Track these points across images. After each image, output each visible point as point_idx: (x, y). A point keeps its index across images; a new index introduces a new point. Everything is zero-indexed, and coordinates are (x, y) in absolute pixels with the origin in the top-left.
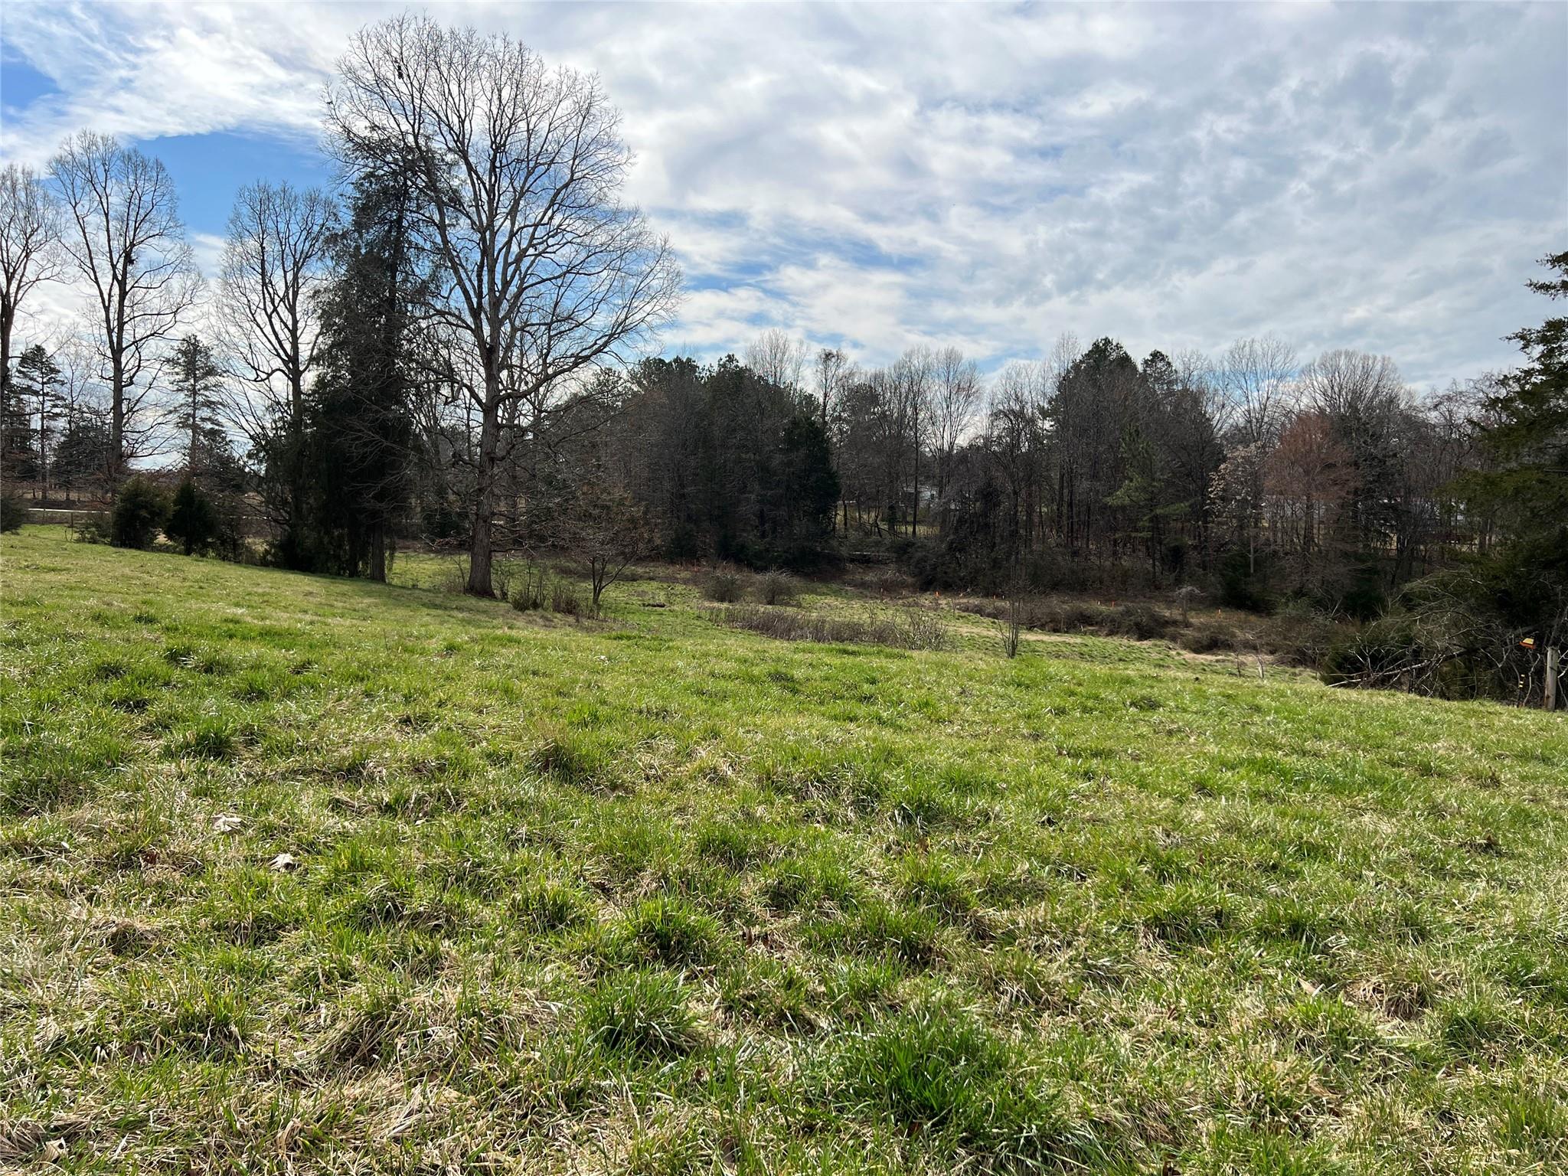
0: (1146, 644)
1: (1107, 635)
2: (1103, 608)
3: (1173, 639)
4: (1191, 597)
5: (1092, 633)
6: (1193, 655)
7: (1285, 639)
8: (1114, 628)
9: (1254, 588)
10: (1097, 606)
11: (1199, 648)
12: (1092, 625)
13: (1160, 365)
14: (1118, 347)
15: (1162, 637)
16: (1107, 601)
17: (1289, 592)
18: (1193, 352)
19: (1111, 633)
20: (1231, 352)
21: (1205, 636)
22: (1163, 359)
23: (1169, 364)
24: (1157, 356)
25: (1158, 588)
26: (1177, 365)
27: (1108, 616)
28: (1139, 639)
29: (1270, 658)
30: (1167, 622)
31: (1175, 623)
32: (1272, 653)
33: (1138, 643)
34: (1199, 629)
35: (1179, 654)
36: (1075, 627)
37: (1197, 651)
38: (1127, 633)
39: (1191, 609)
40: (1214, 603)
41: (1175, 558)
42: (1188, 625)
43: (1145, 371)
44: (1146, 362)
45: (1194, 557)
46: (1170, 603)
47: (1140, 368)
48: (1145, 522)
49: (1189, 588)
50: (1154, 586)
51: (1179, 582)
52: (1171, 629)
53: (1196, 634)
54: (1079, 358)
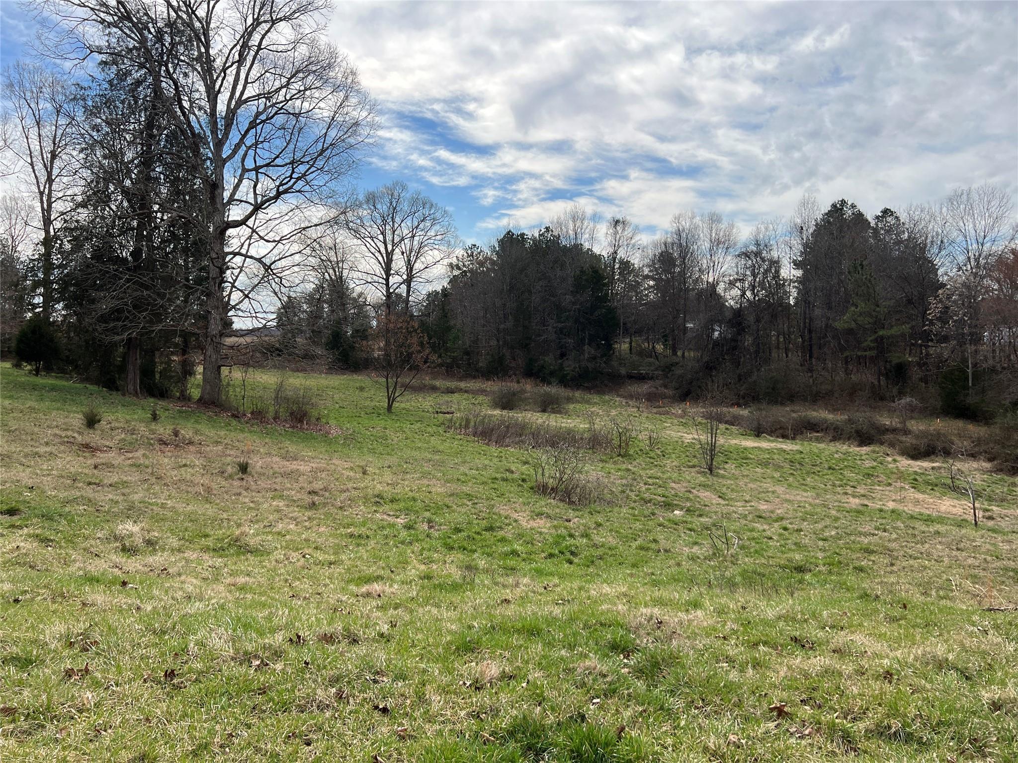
0: (865, 450)
1: (831, 441)
2: (830, 417)
3: (892, 445)
4: (912, 409)
5: (818, 440)
6: (911, 462)
7: (1003, 447)
8: (837, 434)
9: (972, 399)
10: (822, 414)
11: (916, 454)
12: (818, 432)
13: (889, 219)
14: (853, 206)
15: (882, 443)
16: (834, 410)
17: (1007, 402)
18: (917, 206)
19: (834, 439)
20: (950, 200)
21: (923, 443)
22: (892, 215)
23: (897, 217)
24: (886, 212)
25: (882, 399)
26: (903, 217)
27: (832, 424)
28: (860, 445)
29: (987, 465)
30: (887, 430)
31: (894, 430)
32: (990, 460)
33: (858, 449)
34: (917, 437)
35: (895, 461)
36: (802, 433)
37: (914, 457)
38: (849, 439)
39: (912, 418)
40: (934, 413)
41: (899, 373)
42: (906, 432)
43: (876, 224)
44: (877, 217)
45: (916, 374)
46: (891, 411)
47: (873, 224)
48: (869, 341)
49: (908, 399)
50: (879, 398)
51: (901, 394)
52: (889, 437)
53: (914, 442)
54: (819, 217)
